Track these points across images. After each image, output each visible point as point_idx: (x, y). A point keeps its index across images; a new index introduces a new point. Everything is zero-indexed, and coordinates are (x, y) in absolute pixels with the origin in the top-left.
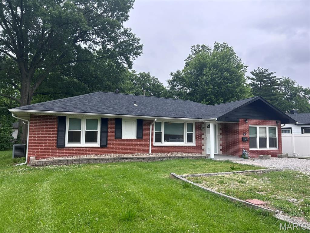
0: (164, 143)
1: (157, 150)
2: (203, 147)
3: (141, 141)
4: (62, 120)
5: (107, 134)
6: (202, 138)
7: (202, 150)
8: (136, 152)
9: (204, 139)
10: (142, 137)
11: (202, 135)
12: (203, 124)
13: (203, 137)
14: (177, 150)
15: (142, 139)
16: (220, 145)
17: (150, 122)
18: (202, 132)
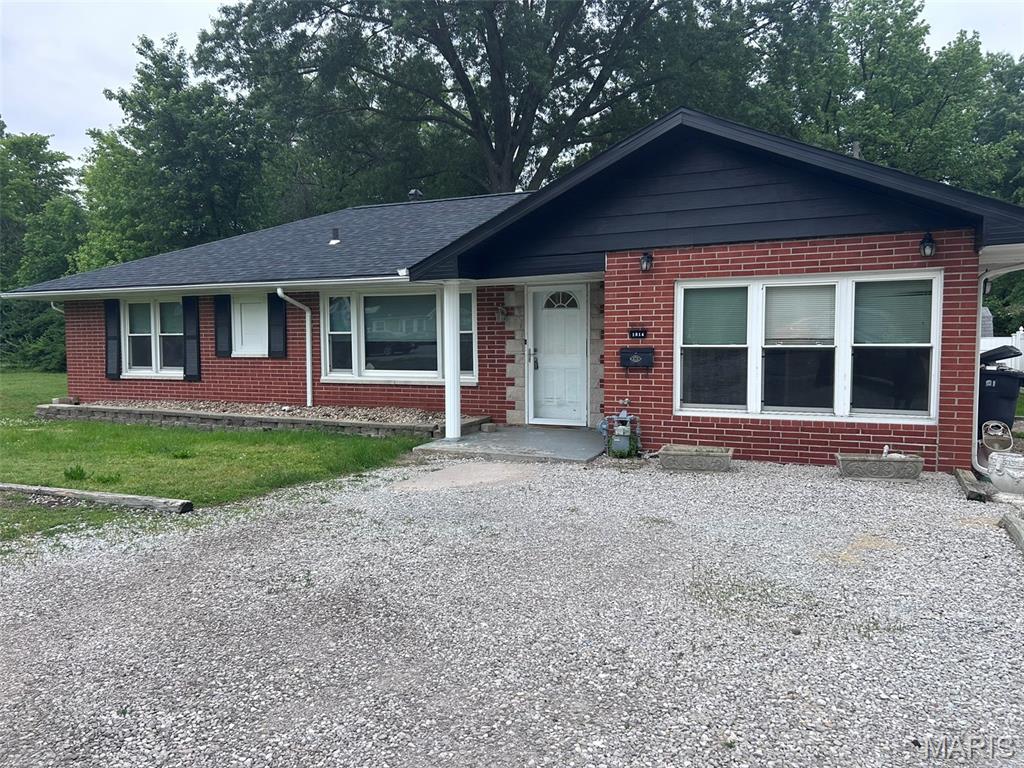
0: (361, 373)
1: (333, 397)
2: (510, 390)
3: (284, 364)
4: (111, 307)
5: (199, 343)
6: (507, 353)
7: (509, 403)
8: (270, 400)
9: (517, 359)
10: (286, 352)
11: (508, 342)
12: (512, 294)
13: (510, 347)
14: (404, 400)
15: (286, 359)
16: (597, 383)
17: (311, 298)
18: (507, 329)
